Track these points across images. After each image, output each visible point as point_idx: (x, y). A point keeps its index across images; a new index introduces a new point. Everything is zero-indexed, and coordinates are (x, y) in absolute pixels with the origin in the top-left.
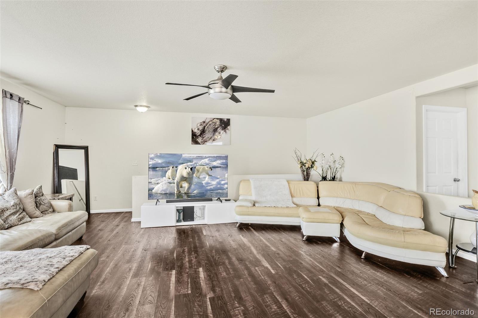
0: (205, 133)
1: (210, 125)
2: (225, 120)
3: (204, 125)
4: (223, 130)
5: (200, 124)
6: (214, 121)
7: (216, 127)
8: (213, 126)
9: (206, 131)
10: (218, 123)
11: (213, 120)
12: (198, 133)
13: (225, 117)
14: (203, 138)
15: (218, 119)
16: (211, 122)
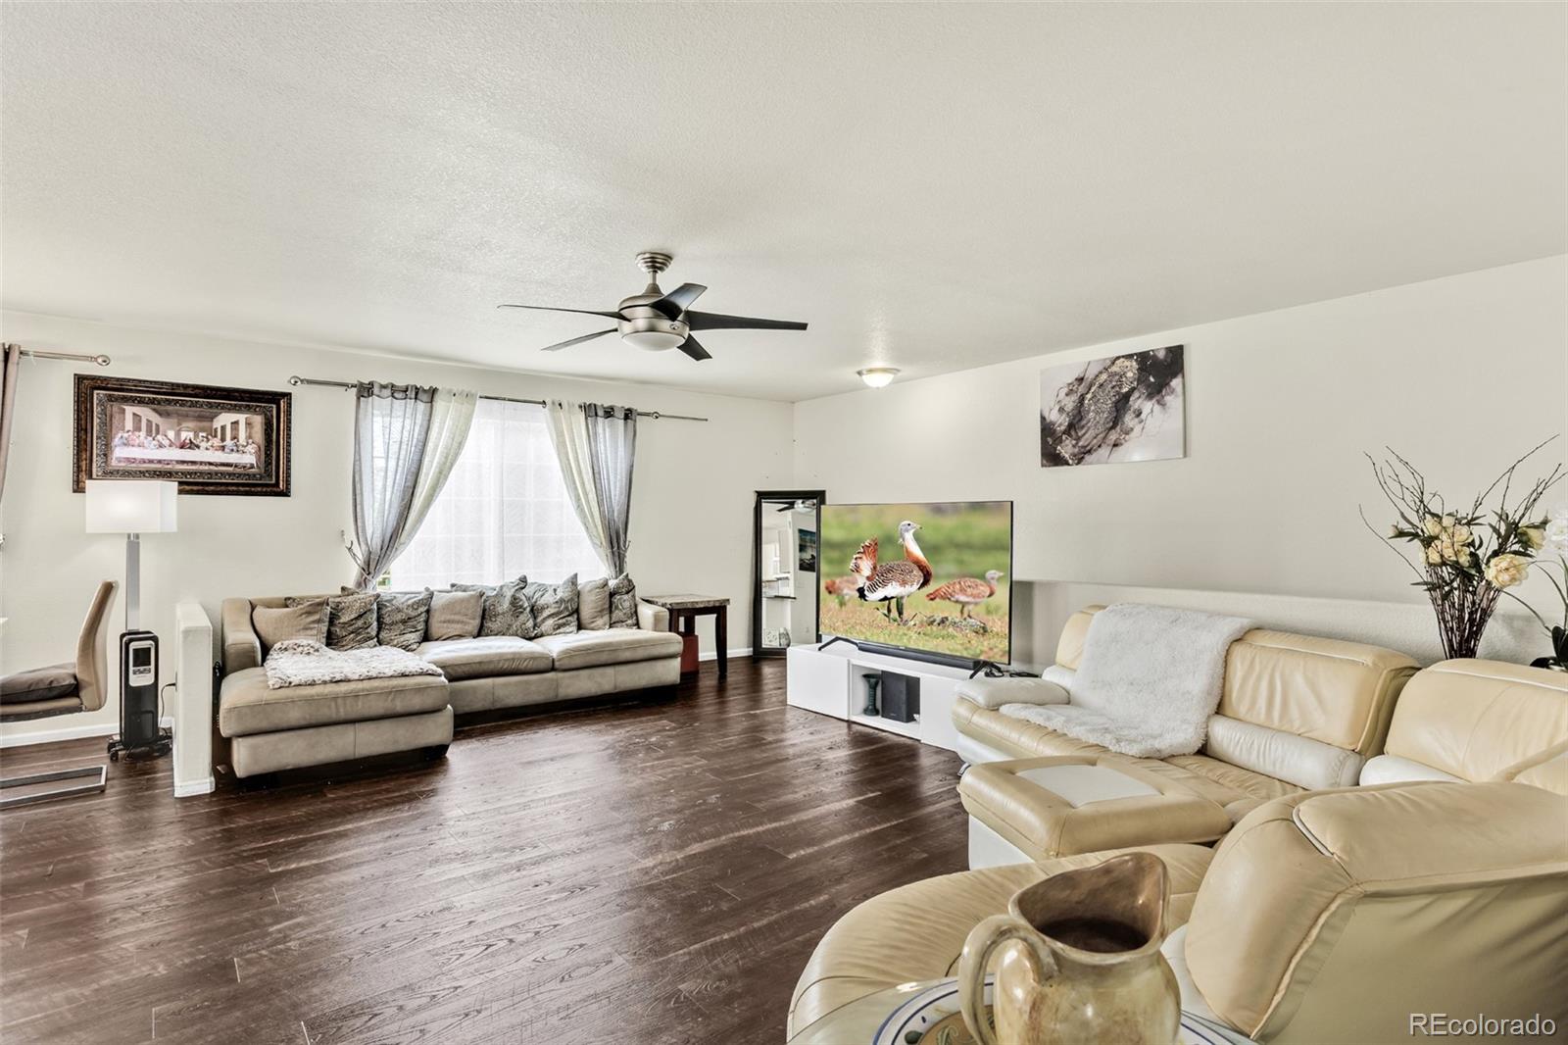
0: (1084, 422)
1: (1101, 385)
2: (1161, 355)
3: (1082, 389)
4: (1150, 397)
5: (1066, 390)
6: (1114, 369)
7: (1125, 390)
8: (1113, 388)
9: (1088, 412)
10: (1131, 369)
11: (1113, 363)
12: (1061, 421)
13: (1156, 342)
14: (1078, 439)
15: (1129, 357)
16: (1104, 377)
